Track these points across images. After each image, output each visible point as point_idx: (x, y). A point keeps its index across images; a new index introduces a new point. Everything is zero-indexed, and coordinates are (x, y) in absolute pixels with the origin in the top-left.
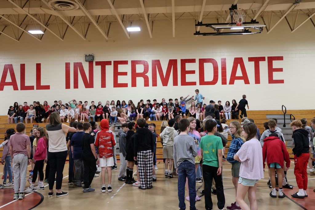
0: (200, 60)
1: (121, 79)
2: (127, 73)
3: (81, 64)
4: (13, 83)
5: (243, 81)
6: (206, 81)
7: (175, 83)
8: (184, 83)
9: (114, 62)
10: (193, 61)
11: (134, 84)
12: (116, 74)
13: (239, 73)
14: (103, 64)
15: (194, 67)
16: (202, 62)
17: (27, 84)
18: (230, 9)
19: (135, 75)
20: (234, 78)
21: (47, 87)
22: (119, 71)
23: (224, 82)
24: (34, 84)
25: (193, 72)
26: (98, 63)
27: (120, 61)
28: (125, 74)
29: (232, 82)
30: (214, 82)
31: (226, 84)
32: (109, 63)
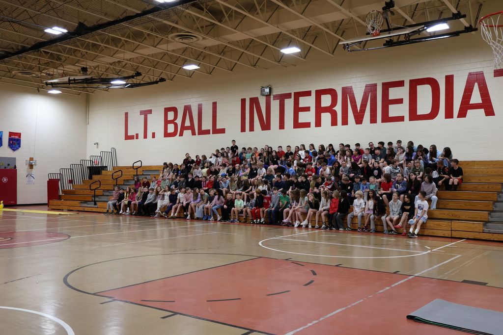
0: (411, 81)
1: (303, 117)
2: (309, 108)
3: (257, 98)
4: (192, 128)
5: (482, 111)
6: (420, 114)
7: (373, 120)
8: (386, 119)
9: (295, 93)
10: (400, 84)
11: (318, 124)
12: (297, 110)
13: (476, 98)
14: (282, 98)
15: (402, 93)
16: (414, 84)
17: (204, 128)
18: (384, 9)
19: (320, 110)
20: (466, 106)
21: (222, 131)
22: (300, 106)
23: (449, 114)
24: (210, 128)
25: (400, 101)
26: (276, 97)
27: (302, 92)
28: (307, 109)
29: (462, 114)
30: (433, 115)
31: (452, 117)
32: (288, 96)
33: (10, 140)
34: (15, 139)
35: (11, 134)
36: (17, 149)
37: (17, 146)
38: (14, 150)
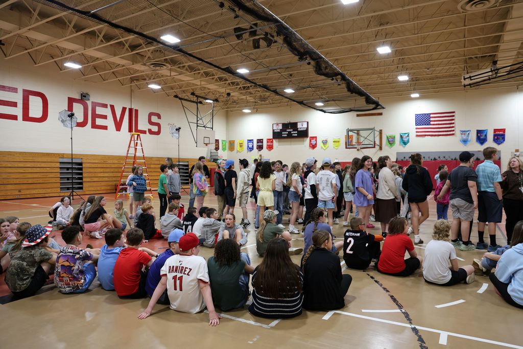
33: (495, 136)
34: (499, 135)
35: (495, 130)
36: (502, 142)
37: (502, 141)
38: (499, 144)
